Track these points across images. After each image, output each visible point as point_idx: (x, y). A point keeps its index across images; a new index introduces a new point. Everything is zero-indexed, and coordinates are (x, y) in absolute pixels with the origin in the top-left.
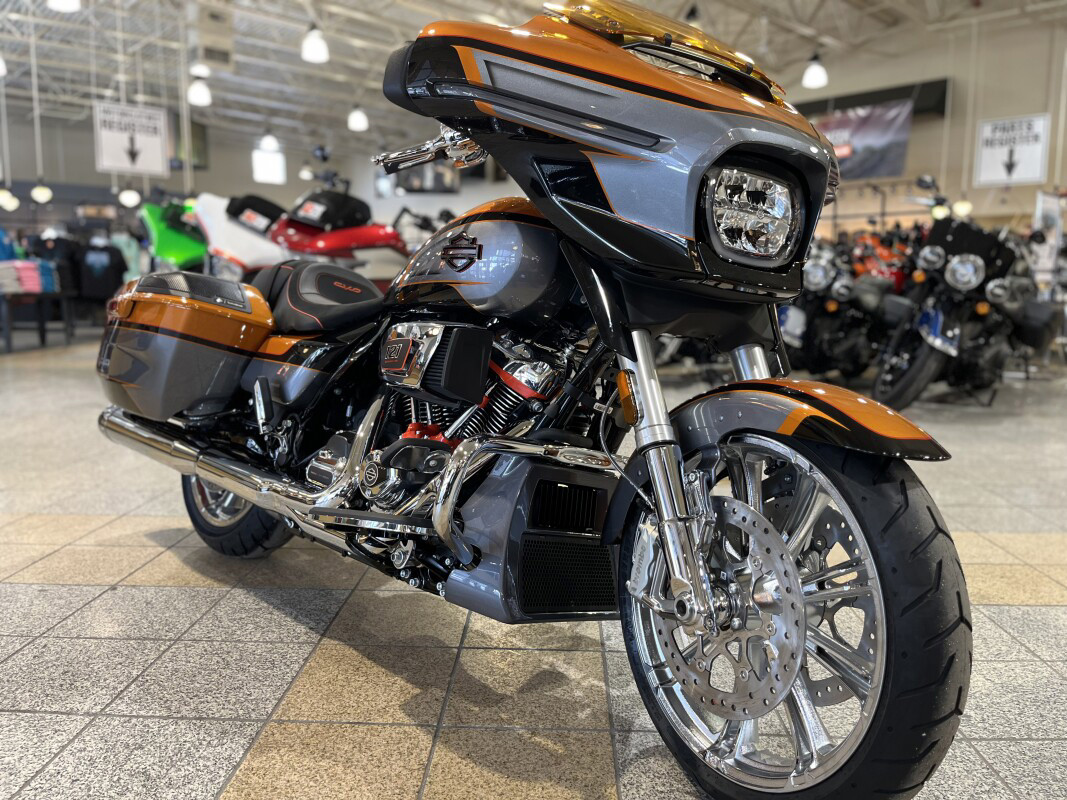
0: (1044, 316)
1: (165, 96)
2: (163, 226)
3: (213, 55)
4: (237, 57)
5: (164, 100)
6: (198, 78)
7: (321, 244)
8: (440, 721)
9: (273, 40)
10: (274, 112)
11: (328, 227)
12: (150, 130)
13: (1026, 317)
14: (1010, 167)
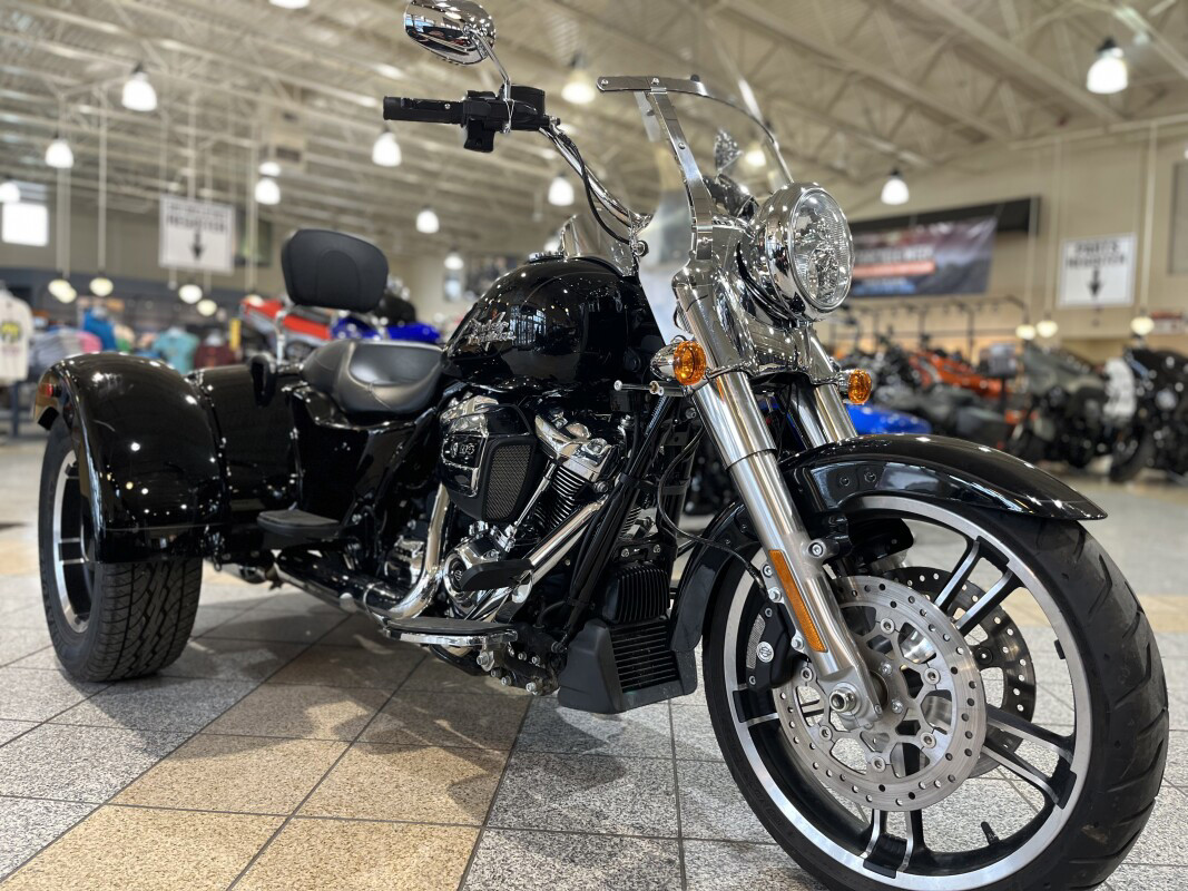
1: (233, 193)
3: (284, 154)
4: (308, 156)
5: (232, 196)
6: (267, 176)
10: (342, 210)
12: (217, 226)
14: (1095, 288)
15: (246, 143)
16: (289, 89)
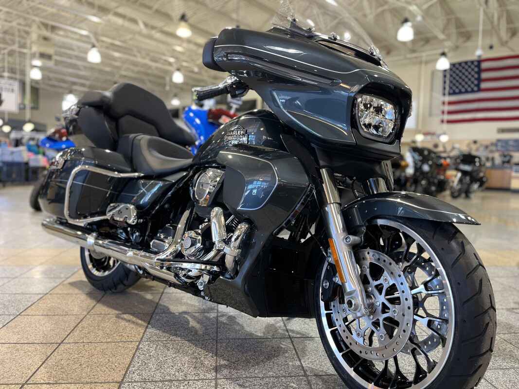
3: (42, 56)
4: (55, 57)
5: (18, 76)
6: (36, 66)
9: (74, 51)
10: (74, 83)
12: (10, 90)
15: (25, 51)
16: (46, 26)
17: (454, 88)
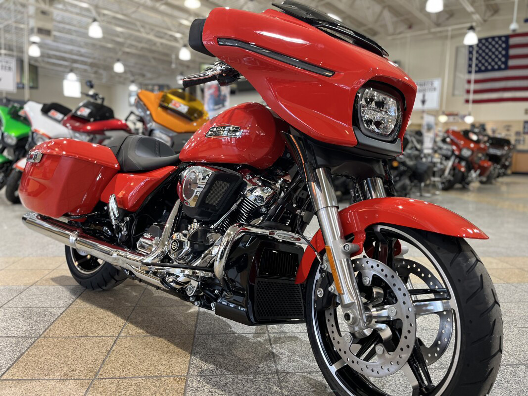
0: (424, 168)
1: (16, 51)
2: (8, 117)
3: (41, 31)
4: (55, 33)
5: (15, 53)
6: (34, 43)
7: (89, 128)
8: (119, 334)
9: (74, 26)
10: (75, 61)
11: (92, 120)
12: (7, 68)
13: (417, 168)
14: (423, 102)
17: (480, 65)
